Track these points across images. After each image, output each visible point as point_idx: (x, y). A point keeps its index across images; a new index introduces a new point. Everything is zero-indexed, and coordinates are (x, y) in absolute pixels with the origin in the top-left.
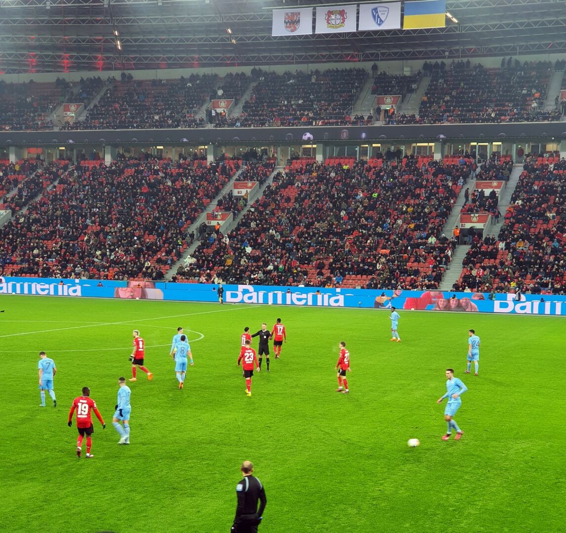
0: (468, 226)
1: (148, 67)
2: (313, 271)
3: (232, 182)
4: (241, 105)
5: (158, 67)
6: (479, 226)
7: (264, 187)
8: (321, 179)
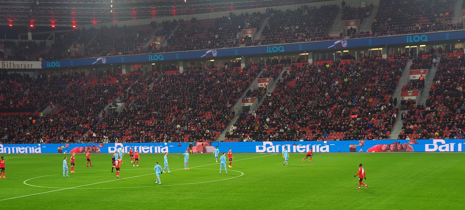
0: (406, 98)
1: (203, 12)
2: (308, 131)
3: (257, 79)
4: (260, 32)
5: (209, 11)
6: (414, 98)
7: (277, 81)
8: (312, 74)
